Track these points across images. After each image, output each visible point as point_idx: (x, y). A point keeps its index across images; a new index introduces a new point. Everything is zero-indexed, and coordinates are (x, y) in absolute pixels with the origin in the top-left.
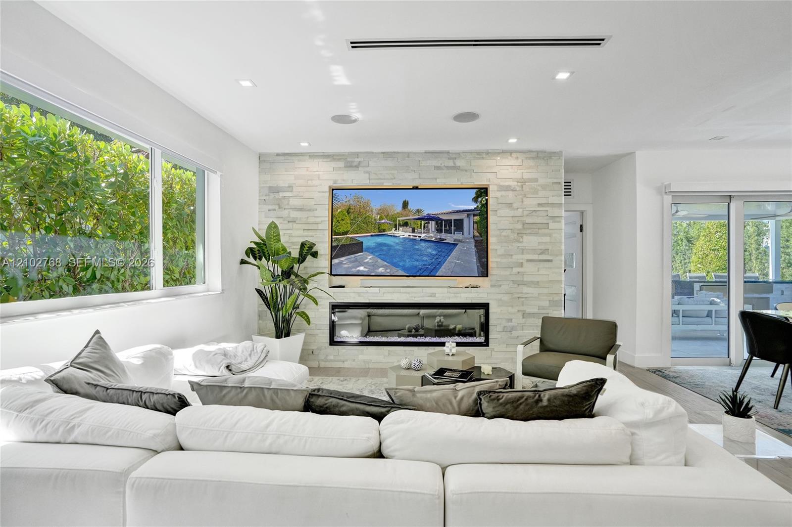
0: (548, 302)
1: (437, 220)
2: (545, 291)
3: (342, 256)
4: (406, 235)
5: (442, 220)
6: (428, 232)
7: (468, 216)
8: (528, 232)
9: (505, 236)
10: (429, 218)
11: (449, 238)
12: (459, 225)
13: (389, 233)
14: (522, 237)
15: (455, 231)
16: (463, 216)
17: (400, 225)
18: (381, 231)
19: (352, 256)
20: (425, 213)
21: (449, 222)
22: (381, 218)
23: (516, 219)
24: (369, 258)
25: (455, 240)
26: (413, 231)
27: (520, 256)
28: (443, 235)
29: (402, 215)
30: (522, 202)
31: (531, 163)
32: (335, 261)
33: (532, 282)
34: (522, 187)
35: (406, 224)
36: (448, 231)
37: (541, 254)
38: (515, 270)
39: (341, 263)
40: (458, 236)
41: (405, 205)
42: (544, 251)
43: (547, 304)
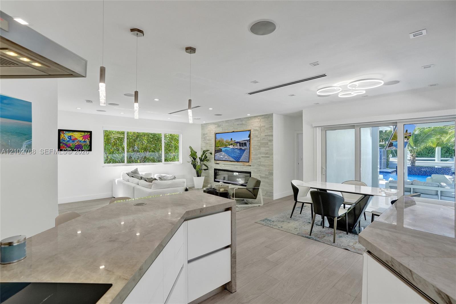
0: (268, 173)
1: (240, 143)
2: (267, 169)
3: (218, 153)
4: (232, 147)
5: (241, 143)
6: (237, 146)
7: (248, 141)
8: (262, 146)
9: (255, 148)
10: (237, 143)
11: (243, 148)
12: (245, 144)
13: (228, 147)
14: (260, 148)
15: (244, 146)
16: (246, 142)
17: (230, 145)
18: (226, 146)
19: (220, 153)
20: (236, 141)
21: (242, 143)
22: (226, 143)
23: (258, 141)
24: (223, 153)
25: (245, 149)
26: (234, 146)
27: (260, 155)
28: (241, 147)
29: (231, 142)
30: (260, 135)
31: (263, 120)
32: (216, 154)
33: (263, 165)
34: (260, 129)
35: (232, 144)
36: (243, 146)
37: (266, 154)
38: (259, 160)
39: (217, 155)
40: (245, 147)
41: (231, 139)
42: (267, 154)
43: (267, 173)
